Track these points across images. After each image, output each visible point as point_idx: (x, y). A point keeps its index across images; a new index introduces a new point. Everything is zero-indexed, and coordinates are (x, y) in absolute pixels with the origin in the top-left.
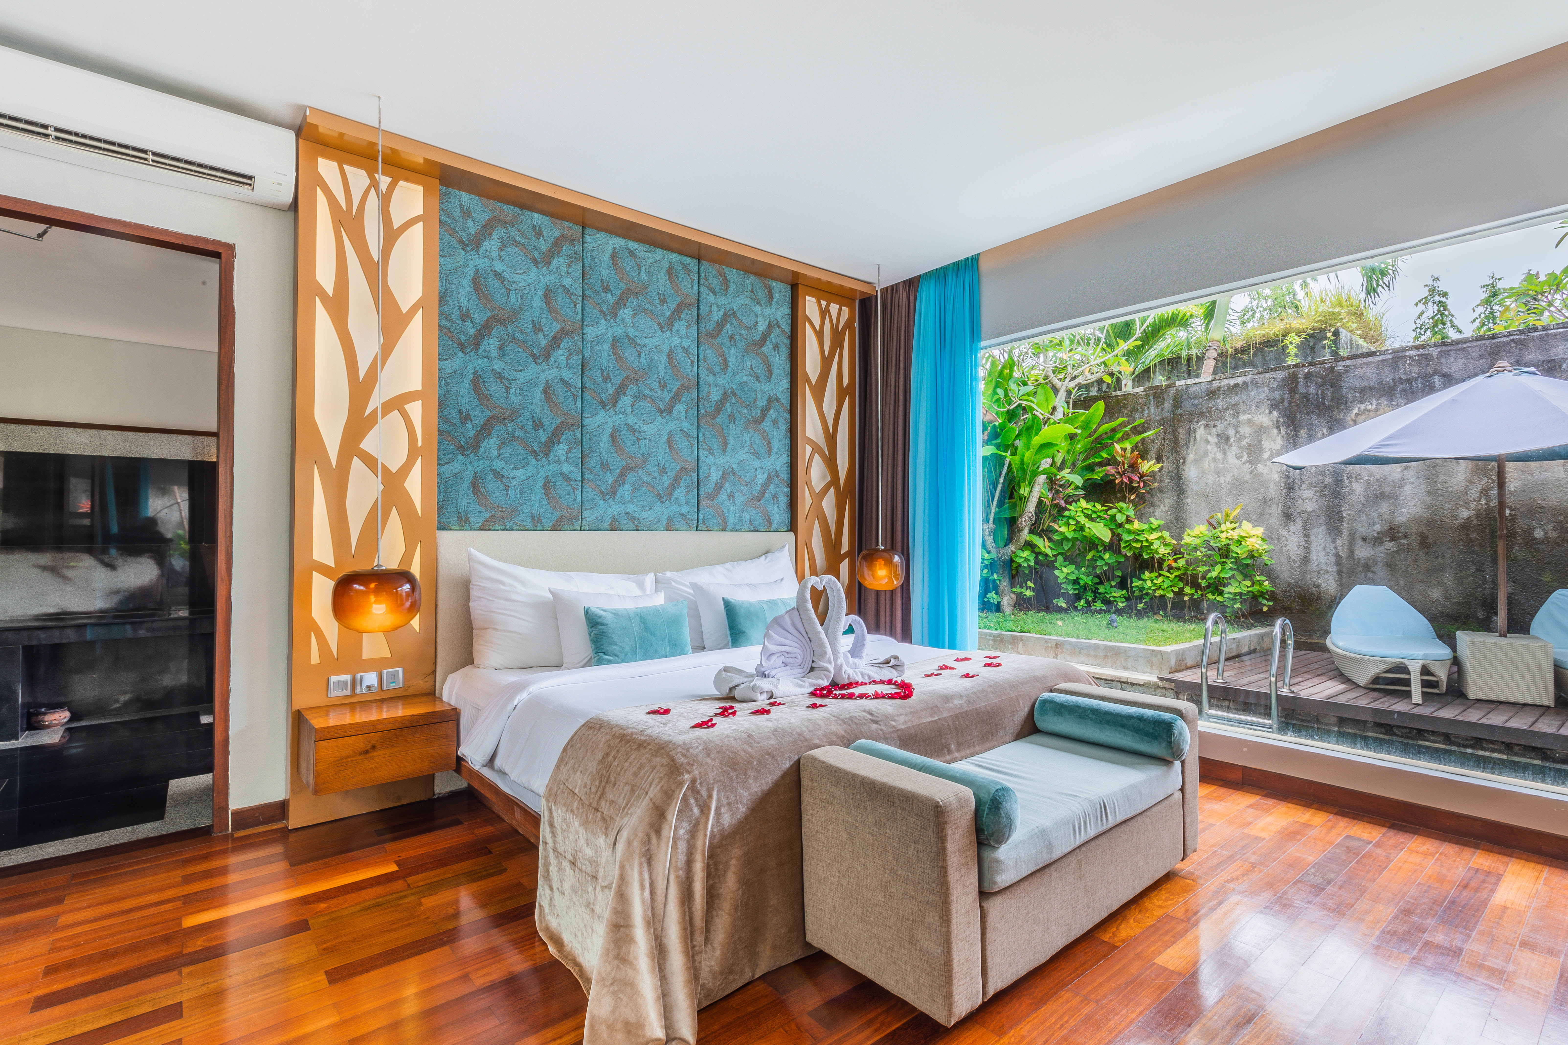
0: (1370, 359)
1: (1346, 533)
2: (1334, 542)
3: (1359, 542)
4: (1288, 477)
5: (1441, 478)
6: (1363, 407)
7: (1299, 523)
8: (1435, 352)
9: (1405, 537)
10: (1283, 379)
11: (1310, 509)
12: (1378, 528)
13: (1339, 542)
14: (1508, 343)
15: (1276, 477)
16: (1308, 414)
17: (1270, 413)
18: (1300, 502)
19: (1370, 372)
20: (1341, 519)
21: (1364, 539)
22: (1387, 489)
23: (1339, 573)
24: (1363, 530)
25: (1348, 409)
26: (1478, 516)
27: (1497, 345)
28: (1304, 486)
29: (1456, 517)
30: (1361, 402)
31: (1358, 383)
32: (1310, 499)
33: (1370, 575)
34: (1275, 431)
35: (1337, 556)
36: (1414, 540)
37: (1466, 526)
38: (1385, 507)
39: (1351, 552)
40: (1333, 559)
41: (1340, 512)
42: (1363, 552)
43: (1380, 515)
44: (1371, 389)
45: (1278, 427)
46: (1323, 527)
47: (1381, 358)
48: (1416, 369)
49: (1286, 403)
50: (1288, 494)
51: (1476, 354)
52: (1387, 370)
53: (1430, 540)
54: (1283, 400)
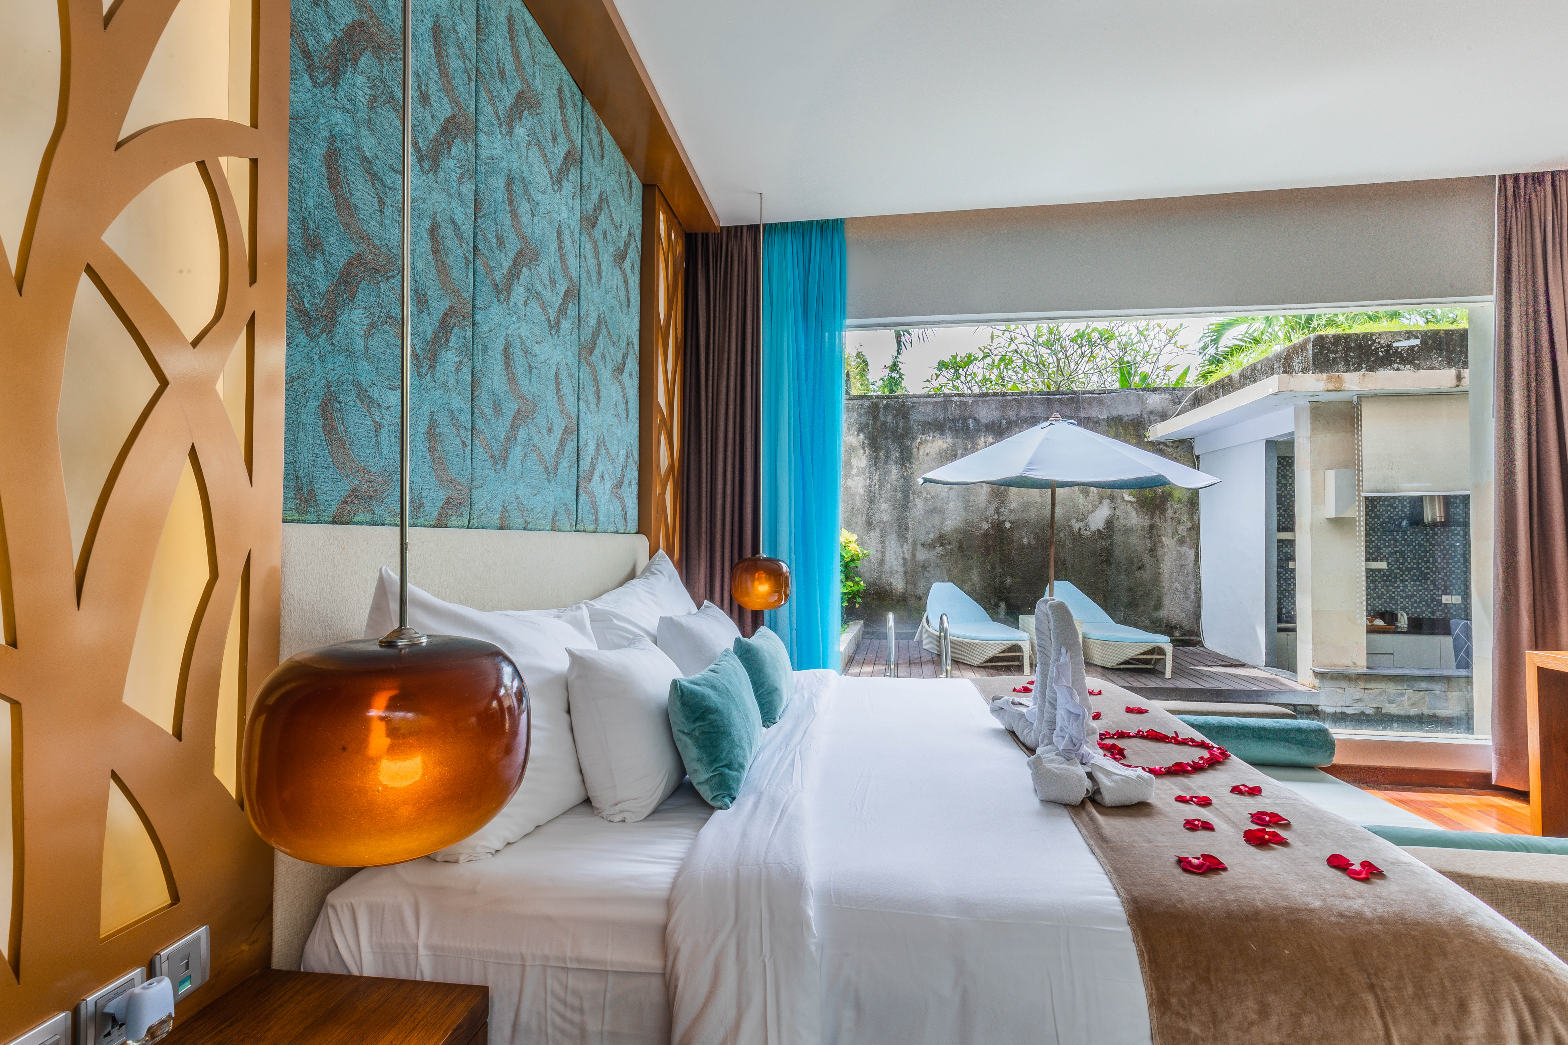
0: (929, 400)
1: (910, 540)
2: (902, 547)
3: (919, 547)
4: (870, 492)
5: (972, 498)
6: (924, 437)
7: (878, 530)
8: (970, 400)
9: (949, 543)
10: (869, 407)
11: (885, 519)
12: (932, 536)
13: (906, 547)
14: (1011, 401)
15: (861, 491)
16: (886, 438)
17: (858, 435)
18: (878, 513)
19: (929, 409)
20: (907, 528)
21: (923, 545)
22: (938, 505)
23: (905, 573)
24: (922, 538)
25: (914, 438)
26: (993, 528)
27: (1007, 402)
28: (882, 500)
29: (980, 528)
30: (923, 434)
31: (921, 418)
32: (885, 510)
33: (926, 574)
34: (862, 451)
35: (904, 559)
36: (955, 546)
37: (986, 535)
38: (937, 519)
39: (914, 556)
40: (901, 561)
41: (907, 523)
42: (922, 555)
43: (934, 526)
44: (930, 423)
45: (863, 448)
46: (895, 535)
47: (936, 400)
48: (958, 412)
49: (870, 428)
50: (870, 505)
51: (993, 406)
52: (940, 410)
53: (964, 546)
54: (868, 424)
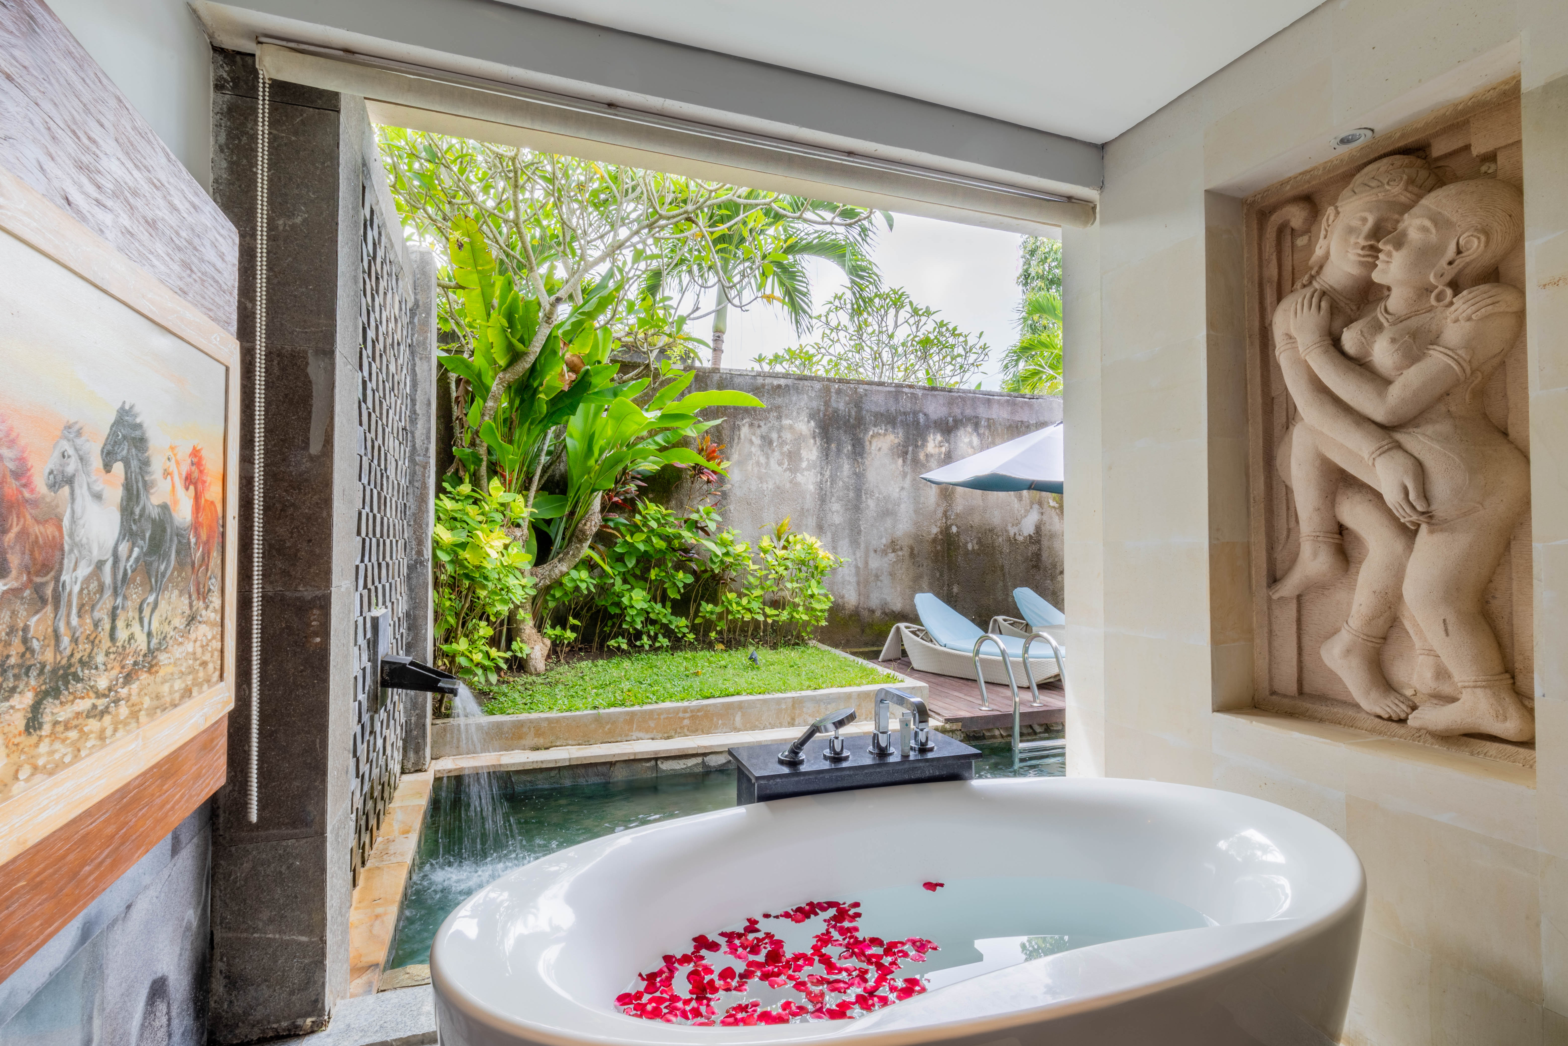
0: (880, 388)
1: (863, 546)
2: (855, 554)
3: (872, 554)
4: (822, 489)
5: (922, 499)
6: (876, 430)
7: (829, 534)
8: (920, 393)
9: (901, 549)
10: (820, 390)
11: (837, 522)
12: (884, 541)
13: (858, 555)
14: (957, 398)
15: (811, 487)
16: (838, 428)
17: (809, 422)
18: (830, 515)
19: (880, 399)
20: (859, 533)
21: (875, 551)
22: (890, 507)
23: (858, 583)
24: (875, 543)
25: (866, 430)
26: (941, 532)
27: (952, 398)
28: (833, 499)
29: (929, 533)
30: (875, 426)
31: (874, 409)
32: (838, 512)
33: (879, 583)
34: (812, 441)
35: (857, 567)
36: (906, 552)
37: (934, 541)
38: (889, 522)
39: (867, 563)
40: (853, 570)
41: (859, 526)
42: (875, 563)
43: (886, 530)
44: (882, 415)
45: (814, 438)
46: (847, 540)
47: (888, 389)
48: (909, 405)
49: (821, 415)
50: (821, 505)
51: (941, 402)
52: (891, 401)
53: (915, 552)
54: (819, 410)
